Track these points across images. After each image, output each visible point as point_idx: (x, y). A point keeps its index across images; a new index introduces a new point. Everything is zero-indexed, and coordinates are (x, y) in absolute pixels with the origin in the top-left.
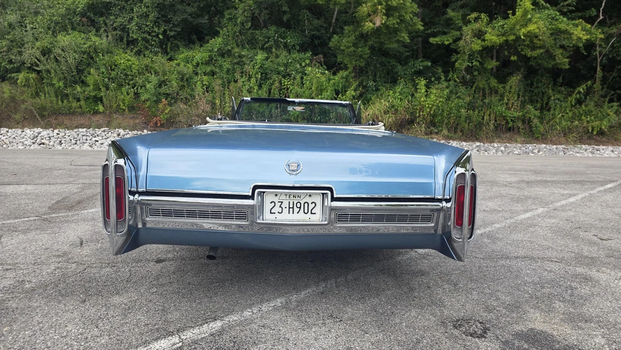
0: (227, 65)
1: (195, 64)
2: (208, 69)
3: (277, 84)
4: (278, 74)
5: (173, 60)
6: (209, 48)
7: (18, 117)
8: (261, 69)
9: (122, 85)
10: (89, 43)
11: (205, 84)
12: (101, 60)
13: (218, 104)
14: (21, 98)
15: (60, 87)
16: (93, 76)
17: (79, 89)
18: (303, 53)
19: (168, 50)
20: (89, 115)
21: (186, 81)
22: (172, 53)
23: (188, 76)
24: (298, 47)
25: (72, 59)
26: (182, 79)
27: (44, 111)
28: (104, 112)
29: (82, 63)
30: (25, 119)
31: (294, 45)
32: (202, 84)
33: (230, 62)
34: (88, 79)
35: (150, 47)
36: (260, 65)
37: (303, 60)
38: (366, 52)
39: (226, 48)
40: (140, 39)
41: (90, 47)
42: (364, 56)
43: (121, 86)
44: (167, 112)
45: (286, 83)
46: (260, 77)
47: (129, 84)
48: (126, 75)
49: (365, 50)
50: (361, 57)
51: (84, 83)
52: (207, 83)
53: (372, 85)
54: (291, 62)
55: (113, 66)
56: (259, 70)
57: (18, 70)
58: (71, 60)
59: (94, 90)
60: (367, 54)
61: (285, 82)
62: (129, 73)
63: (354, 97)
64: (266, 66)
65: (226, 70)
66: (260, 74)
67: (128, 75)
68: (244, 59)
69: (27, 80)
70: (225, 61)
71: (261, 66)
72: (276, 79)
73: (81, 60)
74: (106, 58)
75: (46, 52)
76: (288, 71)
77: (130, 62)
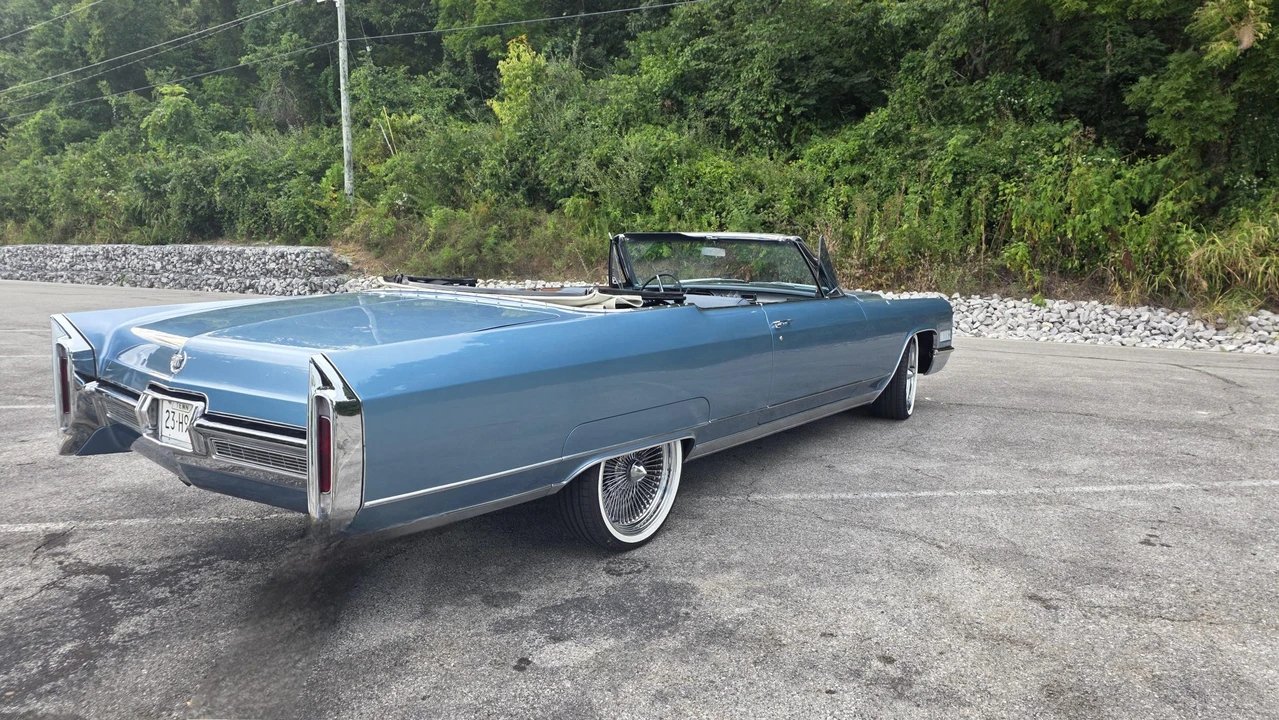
0: (889, 162)
1: (831, 164)
2: (854, 171)
3: (984, 194)
4: (995, 172)
5: (798, 159)
6: (862, 132)
7: (558, 264)
8: (954, 165)
9: (704, 210)
10: (661, 144)
11: (842, 202)
12: (677, 169)
13: (858, 238)
14: (568, 235)
15: (616, 217)
16: (660, 198)
17: (639, 219)
18: (1058, 124)
19: (792, 141)
20: (649, 263)
21: (807, 197)
22: (797, 147)
23: (813, 187)
24: (1050, 112)
25: (634, 171)
26: (801, 195)
27: (592, 255)
28: (669, 258)
29: (651, 177)
30: (569, 267)
31: (1041, 108)
32: (837, 200)
33: (899, 154)
34: (655, 202)
35: (760, 140)
36: (953, 156)
37: (1057, 139)
38: (1224, 109)
39: (893, 129)
40: (745, 126)
41: (662, 150)
42: (1217, 119)
43: (701, 211)
44: (761, 255)
45: (1007, 191)
46: (950, 181)
47: (714, 207)
48: (712, 193)
49: (1224, 103)
50: (1209, 119)
51: (650, 210)
52: (845, 199)
53: (1250, 183)
54: (1027, 146)
55: (693, 179)
56: (951, 167)
57: (569, 194)
58: (633, 174)
59: (661, 220)
60: (1228, 112)
61: (1009, 188)
62: (715, 189)
63: (1173, 214)
64: (966, 159)
65: (887, 170)
66: (951, 176)
67: (715, 193)
68: (926, 147)
69: (577, 208)
70: (888, 154)
71: (954, 159)
72: (986, 183)
73: (650, 173)
74: (684, 166)
75: (604, 163)
76: (1017, 164)
77: (720, 171)
